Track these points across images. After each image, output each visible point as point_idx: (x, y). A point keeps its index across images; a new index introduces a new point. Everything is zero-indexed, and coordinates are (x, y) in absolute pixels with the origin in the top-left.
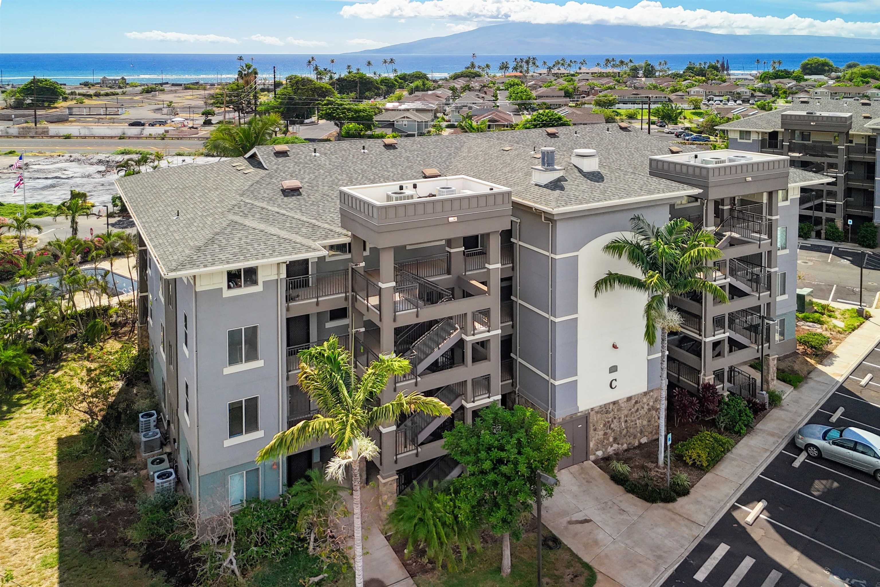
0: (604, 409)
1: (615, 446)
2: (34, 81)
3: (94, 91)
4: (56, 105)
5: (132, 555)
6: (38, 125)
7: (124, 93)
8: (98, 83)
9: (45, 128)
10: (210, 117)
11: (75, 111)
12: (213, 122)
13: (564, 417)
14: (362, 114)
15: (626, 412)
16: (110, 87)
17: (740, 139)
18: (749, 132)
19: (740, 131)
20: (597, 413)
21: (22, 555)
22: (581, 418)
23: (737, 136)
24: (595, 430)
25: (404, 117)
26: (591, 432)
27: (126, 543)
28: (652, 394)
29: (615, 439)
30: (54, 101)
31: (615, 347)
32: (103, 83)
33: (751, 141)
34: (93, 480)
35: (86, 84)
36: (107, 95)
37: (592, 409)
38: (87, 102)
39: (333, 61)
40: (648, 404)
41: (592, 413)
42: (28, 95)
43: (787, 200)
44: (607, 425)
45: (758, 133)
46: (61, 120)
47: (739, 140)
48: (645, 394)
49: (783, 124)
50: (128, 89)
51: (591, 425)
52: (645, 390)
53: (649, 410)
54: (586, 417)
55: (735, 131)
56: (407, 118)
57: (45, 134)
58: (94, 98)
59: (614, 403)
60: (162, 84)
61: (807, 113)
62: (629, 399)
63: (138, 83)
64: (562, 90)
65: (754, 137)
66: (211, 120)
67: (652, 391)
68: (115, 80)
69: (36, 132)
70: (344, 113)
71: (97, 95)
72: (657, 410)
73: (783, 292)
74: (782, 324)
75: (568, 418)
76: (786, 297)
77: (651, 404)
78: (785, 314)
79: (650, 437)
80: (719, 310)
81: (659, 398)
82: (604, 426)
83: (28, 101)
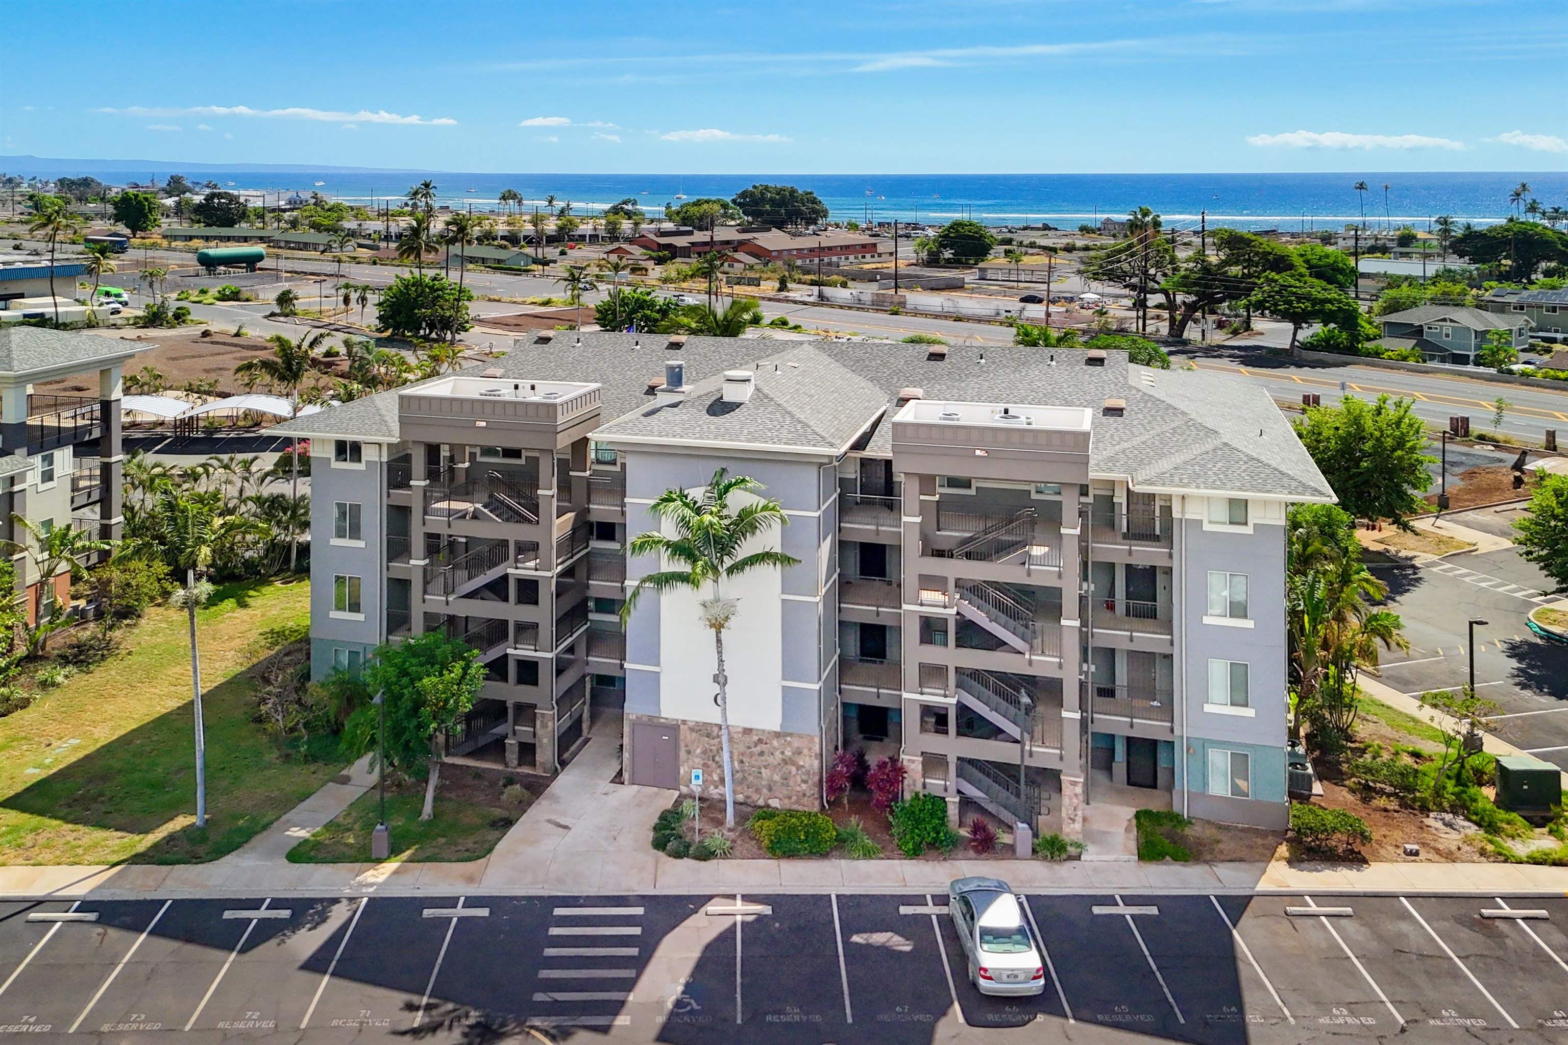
0: (703, 729)
8: (1098, 229)
11: (990, 274)
13: (640, 715)
15: (742, 748)
16: (1114, 236)
20: (692, 729)
22: (667, 727)
24: (688, 753)
25: (1444, 320)
26: (683, 754)
28: (789, 739)
32: (1106, 227)
35: (1084, 229)
36: (1086, 249)
37: (684, 722)
40: (783, 753)
41: (683, 728)
42: (945, 246)
43: (1246, 524)
44: (710, 756)
48: (777, 735)
51: (682, 745)
52: (778, 729)
53: (785, 762)
54: (673, 728)
56: (1451, 321)
58: (1061, 253)
59: (722, 727)
62: (748, 731)
67: (791, 735)
69: (891, 303)
72: (799, 768)
73: (1240, 698)
74: (1240, 763)
75: (645, 719)
76: (1249, 712)
77: (788, 753)
78: (1247, 746)
79: (787, 804)
80: (934, 655)
81: (806, 751)
82: (704, 752)
83: (948, 254)
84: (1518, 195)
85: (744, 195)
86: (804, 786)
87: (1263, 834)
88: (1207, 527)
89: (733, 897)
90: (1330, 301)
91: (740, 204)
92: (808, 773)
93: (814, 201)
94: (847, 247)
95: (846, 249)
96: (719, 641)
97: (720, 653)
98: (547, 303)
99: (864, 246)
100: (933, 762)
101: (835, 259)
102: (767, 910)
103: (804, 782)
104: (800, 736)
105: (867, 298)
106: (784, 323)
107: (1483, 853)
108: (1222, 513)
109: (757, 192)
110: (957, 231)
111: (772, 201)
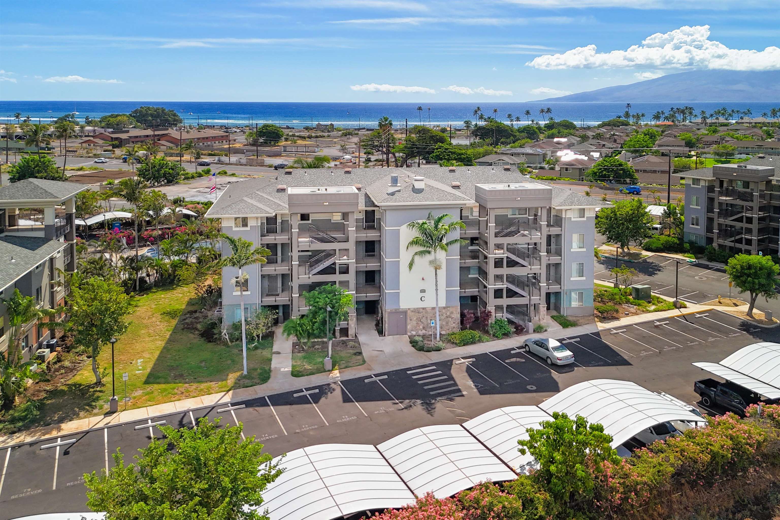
0: (417, 311)
1: (424, 331)
2: (266, 126)
3: (308, 134)
4: (280, 144)
5: (197, 332)
6: (259, 158)
7: (329, 136)
8: (314, 128)
9: (262, 160)
10: (370, 156)
11: (288, 149)
12: (372, 160)
14: (463, 156)
16: (323, 131)
17: (693, 184)
18: (700, 179)
19: (693, 179)
20: (412, 311)
21: (161, 327)
22: (402, 312)
23: (691, 182)
24: (411, 320)
26: (408, 321)
27: (196, 329)
28: (448, 309)
29: (424, 328)
30: (277, 141)
31: (423, 279)
32: (319, 127)
33: (700, 187)
34: (196, 312)
35: (307, 128)
36: (317, 137)
37: (409, 309)
38: (300, 142)
39: (495, 111)
40: (446, 314)
41: (409, 311)
42: (260, 136)
43: (584, 217)
44: (419, 320)
45: (705, 180)
46: (277, 155)
47: (692, 186)
48: (444, 308)
49: (714, 175)
50: (335, 133)
51: (408, 317)
52: (444, 306)
53: (447, 317)
54: (405, 313)
55: (689, 178)
56: (503, 160)
57: (262, 164)
58: (307, 139)
59: (423, 309)
60: (359, 129)
61: (738, 166)
62: (433, 308)
63: (342, 128)
64: (684, 139)
65: (702, 183)
66: (370, 158)
67: (449, 307)
68: (326, 126)
69: (257, 163)
70: (449, 155)
71: (310, 137)
72: (452, 318)
73: (581, 275)
74: (581, 295)
75: (394, 310)
76: (584, 278)
77: (448, 314)
78: (583, 289)
79: (448, 332)
80: (499, 271)
81: (455, 312)
82: (417, 319)
83: (261, 140)
84: (476, 112)
85: (136, 112)
86: (454, 325)
87: (590, 316)
88: (573, 219)
89: (458, 359)
90: (462, 154)
91: (134, 117)
92: (455, 319)
93: (175, 115)
94: (215, 137)
95: (214, 138)
96: (436, 274)
97: (436, 278)
98: (81, 169)
99: (222, 136)
100: (499, 308)
101: (209, 143)
102: (474, 360)
103: (454, 323)
104: (453, 307)
105: (244, 161)
106: (226, 173)
107: (643, 311)
108: (577, 214)
109: (143, 110)
110: (267, 129)
111: (152, 115)
